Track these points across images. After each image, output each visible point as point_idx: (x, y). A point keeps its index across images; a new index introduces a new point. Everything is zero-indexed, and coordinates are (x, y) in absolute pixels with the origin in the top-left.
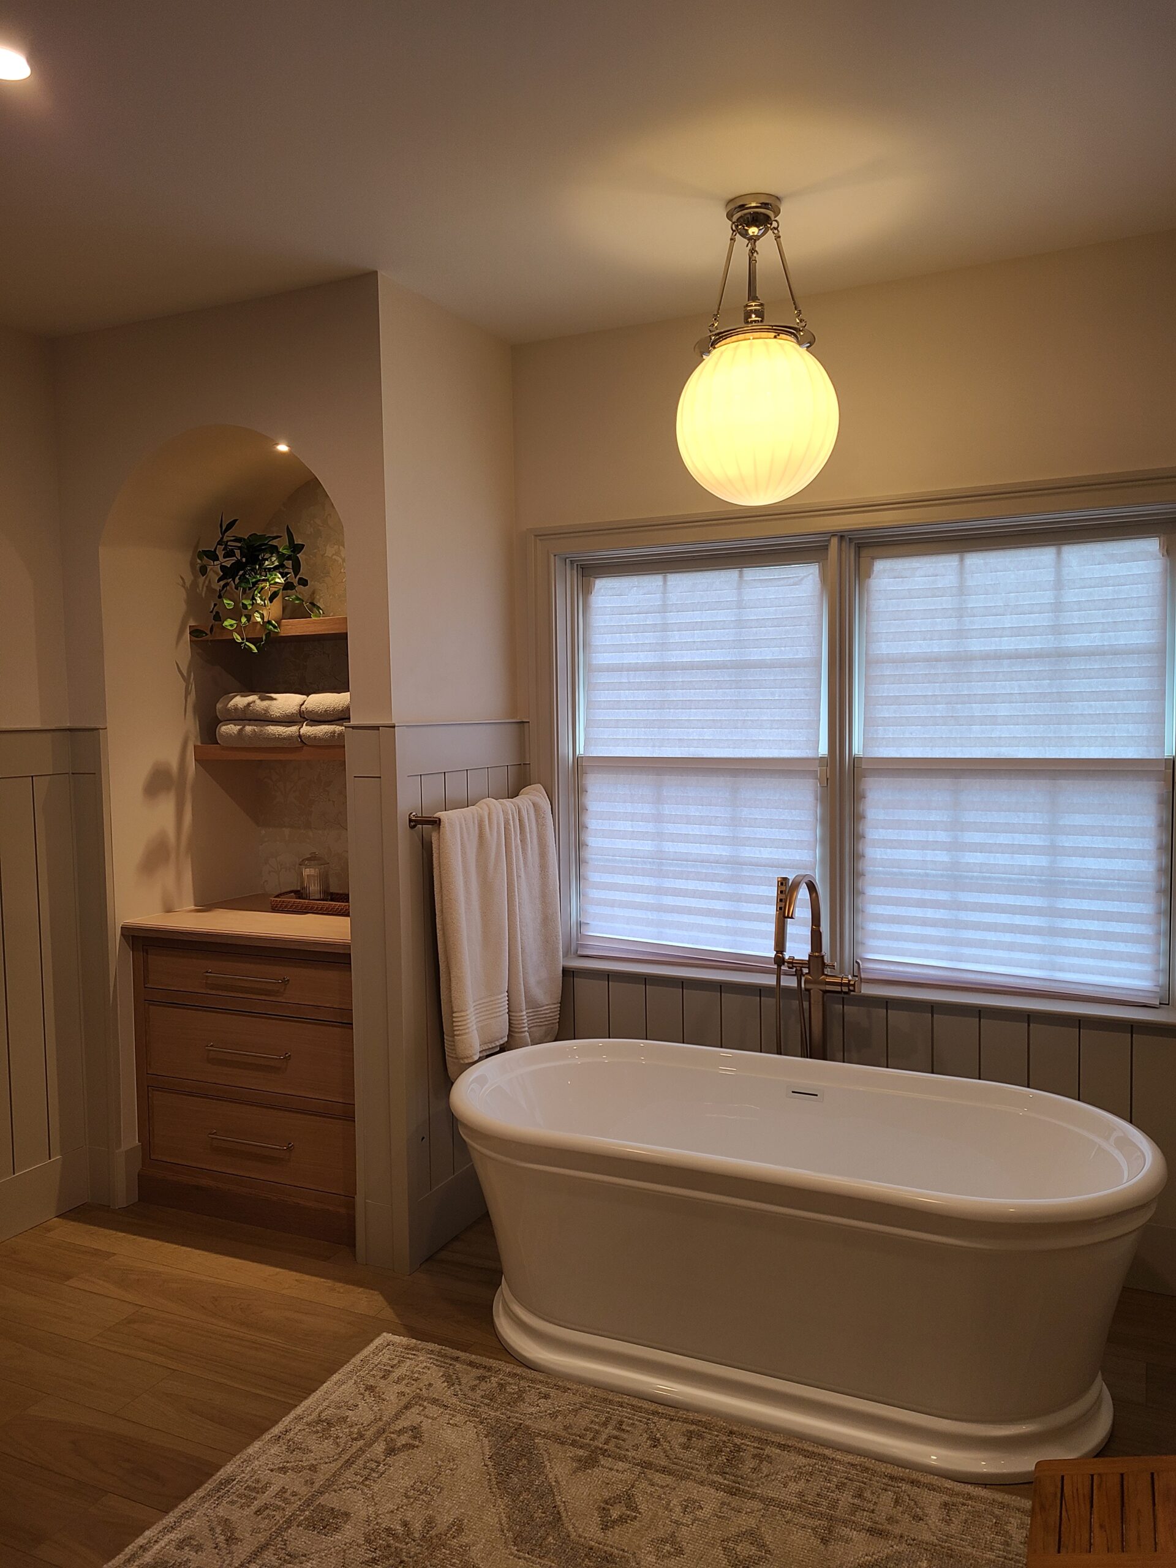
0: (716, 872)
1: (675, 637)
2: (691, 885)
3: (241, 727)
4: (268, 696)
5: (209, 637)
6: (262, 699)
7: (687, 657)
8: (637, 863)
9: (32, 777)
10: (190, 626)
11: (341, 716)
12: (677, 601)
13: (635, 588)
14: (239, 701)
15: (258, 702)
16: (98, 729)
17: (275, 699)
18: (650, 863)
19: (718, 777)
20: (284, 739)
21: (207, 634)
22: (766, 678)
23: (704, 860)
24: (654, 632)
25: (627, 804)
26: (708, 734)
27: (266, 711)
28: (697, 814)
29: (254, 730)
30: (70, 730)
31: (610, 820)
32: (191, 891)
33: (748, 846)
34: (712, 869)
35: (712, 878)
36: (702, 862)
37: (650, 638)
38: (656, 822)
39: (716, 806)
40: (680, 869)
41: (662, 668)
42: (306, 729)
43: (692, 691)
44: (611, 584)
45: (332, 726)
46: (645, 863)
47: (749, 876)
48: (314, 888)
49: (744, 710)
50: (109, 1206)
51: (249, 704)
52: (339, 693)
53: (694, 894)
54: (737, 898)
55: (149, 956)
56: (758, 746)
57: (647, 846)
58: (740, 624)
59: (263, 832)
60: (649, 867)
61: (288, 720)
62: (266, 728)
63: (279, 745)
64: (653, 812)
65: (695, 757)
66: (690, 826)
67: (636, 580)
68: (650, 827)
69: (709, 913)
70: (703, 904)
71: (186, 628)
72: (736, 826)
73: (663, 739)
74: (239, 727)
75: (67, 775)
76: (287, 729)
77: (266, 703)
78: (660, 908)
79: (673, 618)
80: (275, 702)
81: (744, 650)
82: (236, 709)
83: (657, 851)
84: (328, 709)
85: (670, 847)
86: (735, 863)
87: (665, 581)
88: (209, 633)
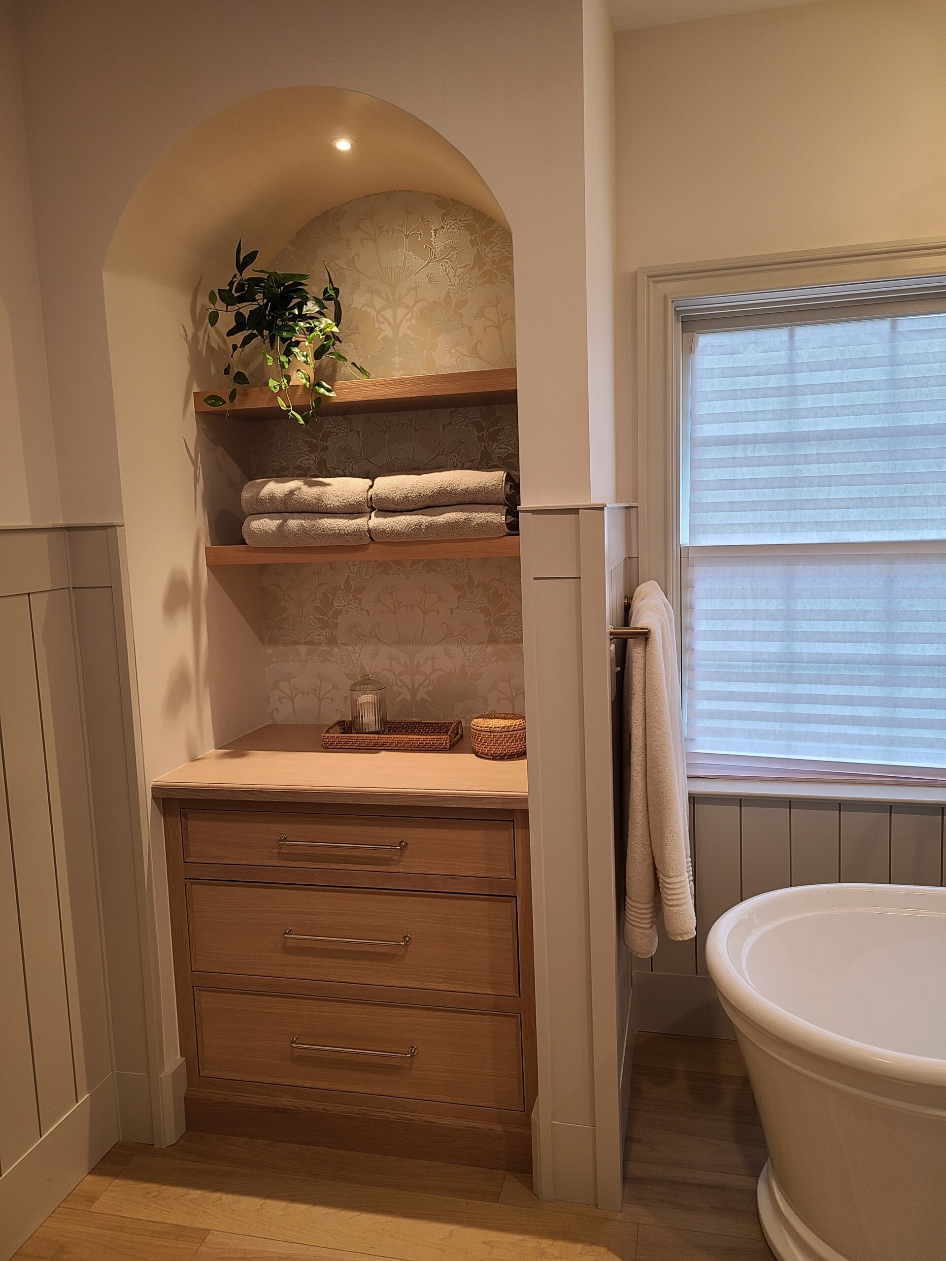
0: (863, 674)
1: (807, 402)
2: (831, 690)
3: (281, 521)
4: (317, 481)
5: (227, 407)
6: (311, 485)
7: (823, 425)
8: (760, 667)
9: (29, 594)
10: (194, 393)
11: (428, 503)
12: (808, 359)
13: (752, 345)
14: (275, 488)
15: (305, 488)
16: (115, 526)
17: (328, 485)
18: (777, 666)
19: (868, 564)
20: (348, 534)
21: (224, 402)
22: (930, 447)
23: (850, 662)
24: (779, 397)
25: (747, 600)
26: (854, 514)
27: (319, 500)
28: (840, 608)
29: (302, 525)
30: (68, 529)
31: (724, 619)
32: (212, 732)
33: (907, 643)
34: (859, 671)
35: (862, 681)
36: (847, 663)
37: (774, 404)
38: (786, 620)
39: (866, 598)
40: (816, 672)
41: (791, 439)
42: (376, 521)
43: (830, 465)
44: (719, 341)
45: (416, 517)
46: (770, 667)
47: (907, 677)
48: (369, 718)
49: (902, 486)
50: (153, 1145)
51: (292, 492)
52: (420, 475)
53: (836, 700)
54: (894, 703)
55: (189, 822)
56: (921, 526)
57: (774, 647)
58: (893, 383)
59: (270, 651)
60: (774, 671)
61: (352, 510)
62: (320, 521)
63: (337, 542)
64: (781, 608)
65: (837, 542)
66: (831, 622)
67: (752, 335)
68: (778, 626)
69: (855, 721)
70: (847, 711)
71: (191, 394)
72: (893, 620)
73: (795, 523)
74: (279, 522)
75: (67, 589)
76: (351, 522)
77: (316, 490)
78: (791, 718)
79: (803, 379)
80: (329, 488)
81: (899, 414)
82: (272, 498)
83: (786, 653)
84: (409, 495)
85: (803, 648)
86: (891, 663)
87: (792, 336)
88: (227, 399)
